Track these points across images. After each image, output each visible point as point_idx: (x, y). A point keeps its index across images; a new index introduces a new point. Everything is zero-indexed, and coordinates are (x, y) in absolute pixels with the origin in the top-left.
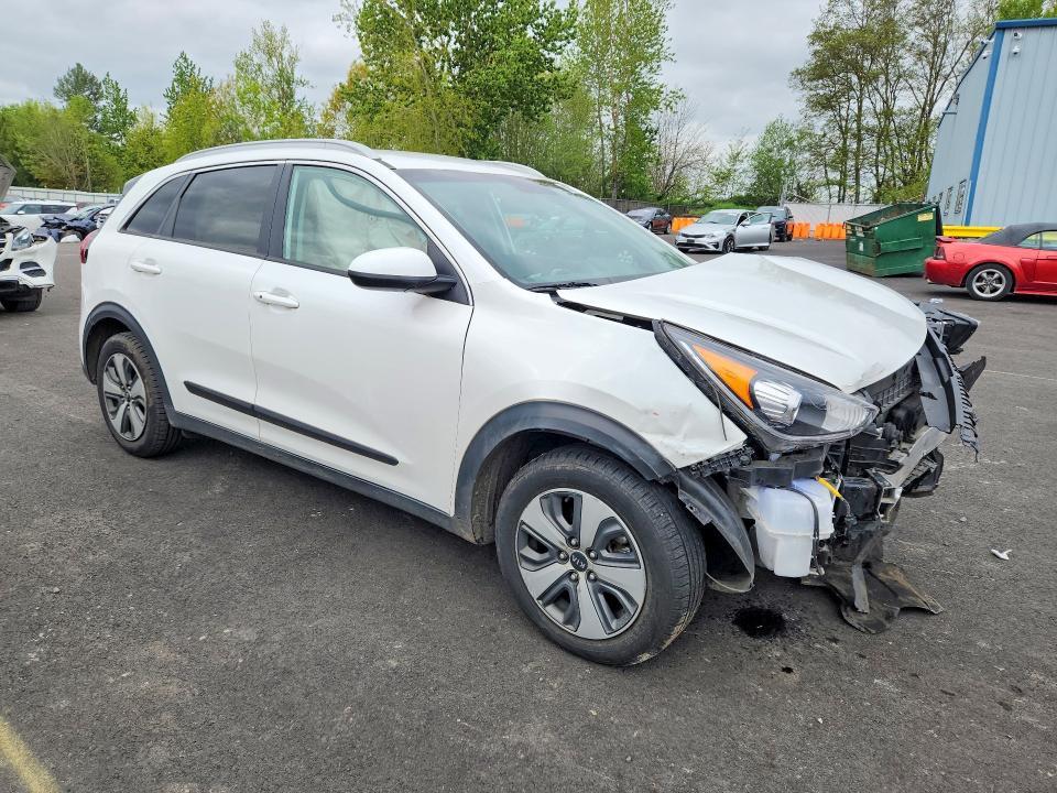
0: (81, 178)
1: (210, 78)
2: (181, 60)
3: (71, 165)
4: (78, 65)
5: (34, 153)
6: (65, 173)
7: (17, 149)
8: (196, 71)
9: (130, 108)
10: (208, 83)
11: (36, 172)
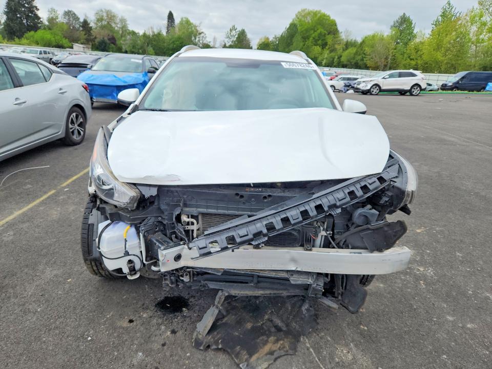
0: (385, 66)
1: (460, 12)
2: (447, 5)
3: (383, 60)
4: (404, 13)
5: (370, 55)
6: (379, 63)
7: (364, 54)
8: (453, 10)
9: (415, 32)
10: (458, 15)
11: (369, 63)
